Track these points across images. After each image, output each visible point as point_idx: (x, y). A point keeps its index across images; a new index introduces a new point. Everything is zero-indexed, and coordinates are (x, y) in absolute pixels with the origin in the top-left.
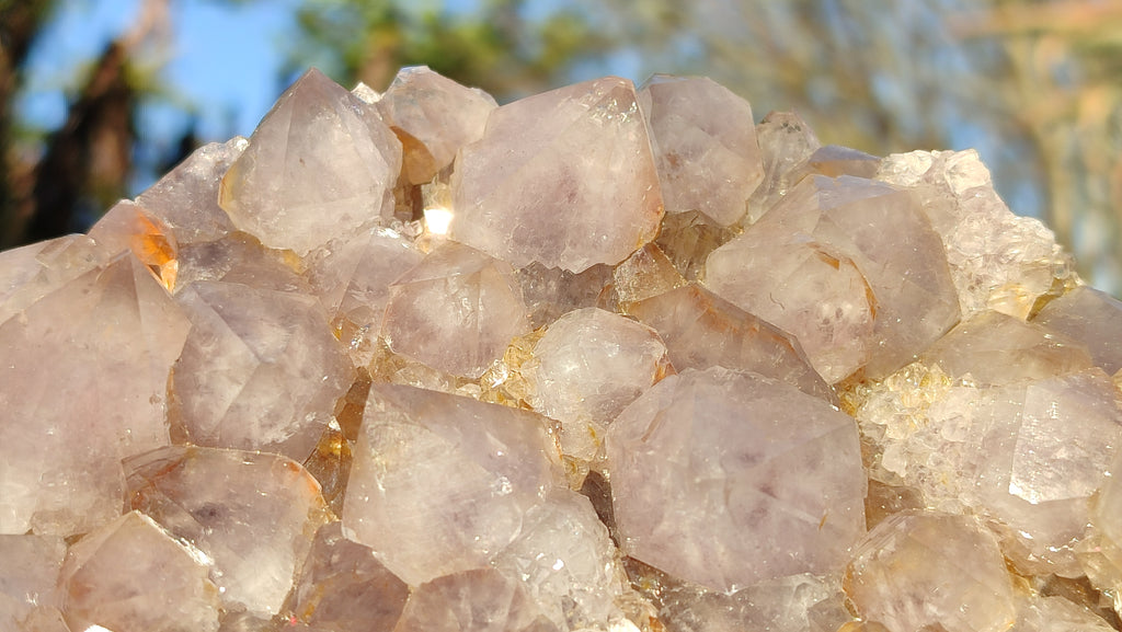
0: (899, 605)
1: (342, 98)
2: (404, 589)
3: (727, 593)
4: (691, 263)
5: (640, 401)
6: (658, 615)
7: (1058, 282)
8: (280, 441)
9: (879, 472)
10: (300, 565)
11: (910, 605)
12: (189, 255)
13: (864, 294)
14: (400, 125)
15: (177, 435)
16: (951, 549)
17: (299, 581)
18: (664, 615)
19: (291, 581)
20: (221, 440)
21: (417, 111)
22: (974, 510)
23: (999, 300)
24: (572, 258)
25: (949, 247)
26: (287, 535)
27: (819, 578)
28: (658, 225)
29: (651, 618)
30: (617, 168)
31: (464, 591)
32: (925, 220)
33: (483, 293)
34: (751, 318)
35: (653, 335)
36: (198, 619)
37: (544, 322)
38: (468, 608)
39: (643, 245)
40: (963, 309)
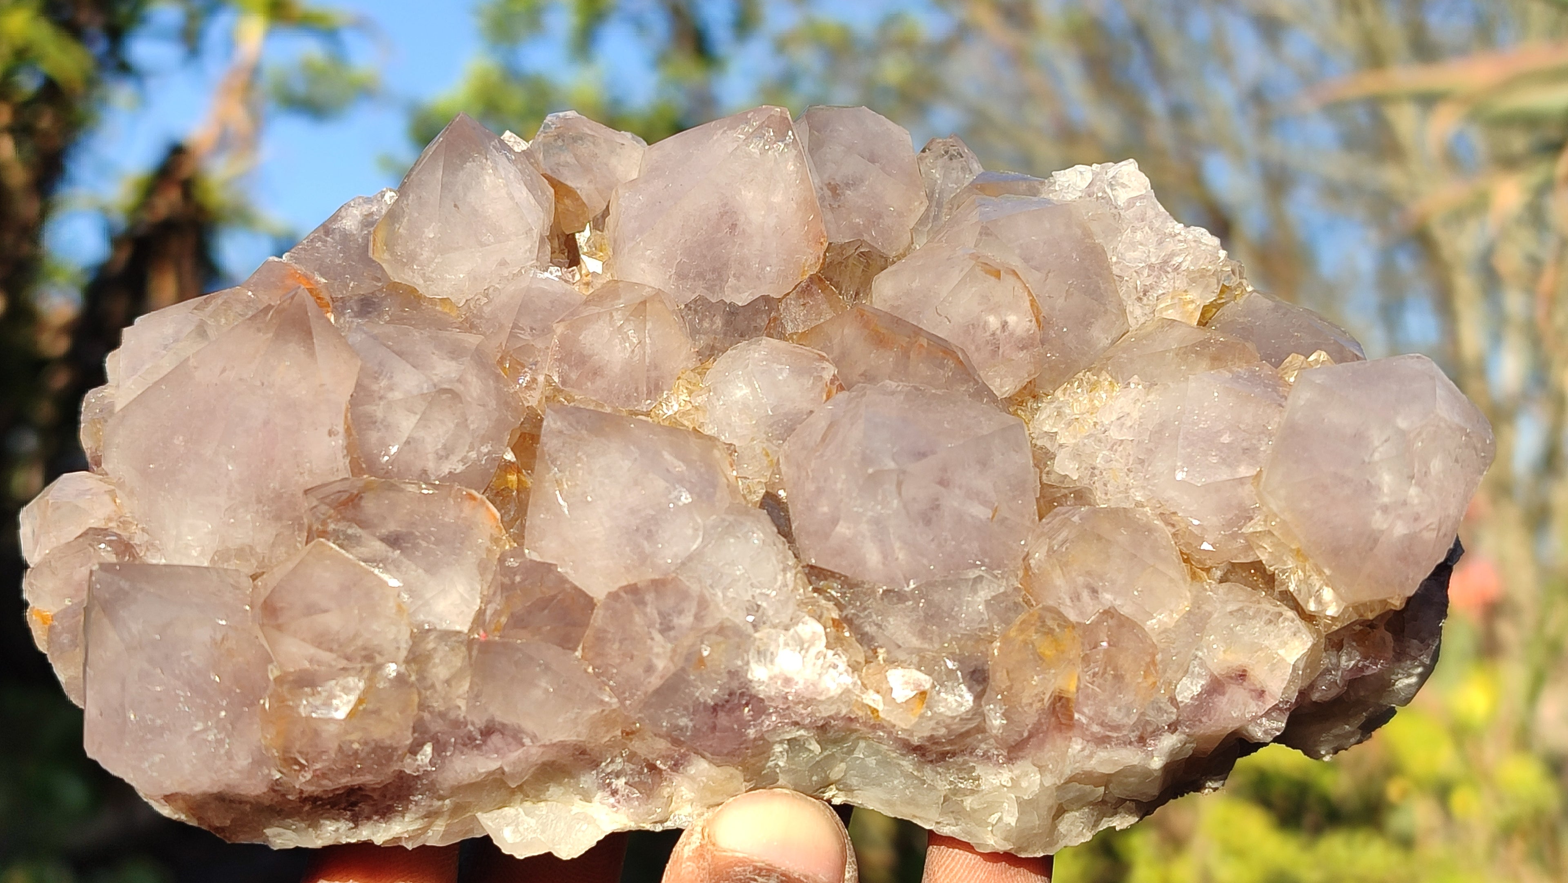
0: (1076, 597)
1: (493, 143)
2: (590, 603)
3: (906, 589)
4: (857, 294)
5: (812, 419)
6: (840, 616)
7: (1224, 289)
8: (458, 471)
9: (1053, 477)
10: (485, 587)
11: (1085, 595)
12: (344, 308)
13: (1028, 304)
14: (549, 173)
15: (356, 468)
16: (1123, 536)
17: (486, 600)
18: (846, 616)
19: (479, 601)
20: (399, 471)
21: (567, 157)
22: (1145, 504)
23: (1167, 308)
24: (737, 290)
25: (1114, 259)
26: (471, 558)
27: (996, 572)
28: (822, 256)
29: (833, 620)
30: (777, 199)
31: (650, 597)
32: (1088, 234)
33: (649, 325)
34: (918, 331)
35: (822, 358)
36: (391, 636)
37: (710, 356)
38: (655, 613)
39: (808, 276)
40: (1131, 321)
